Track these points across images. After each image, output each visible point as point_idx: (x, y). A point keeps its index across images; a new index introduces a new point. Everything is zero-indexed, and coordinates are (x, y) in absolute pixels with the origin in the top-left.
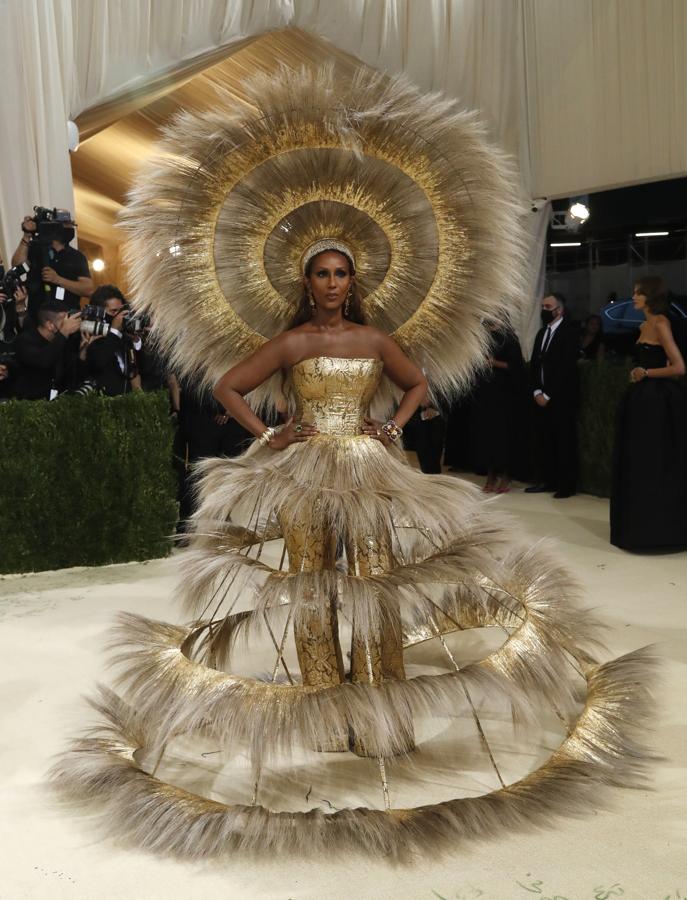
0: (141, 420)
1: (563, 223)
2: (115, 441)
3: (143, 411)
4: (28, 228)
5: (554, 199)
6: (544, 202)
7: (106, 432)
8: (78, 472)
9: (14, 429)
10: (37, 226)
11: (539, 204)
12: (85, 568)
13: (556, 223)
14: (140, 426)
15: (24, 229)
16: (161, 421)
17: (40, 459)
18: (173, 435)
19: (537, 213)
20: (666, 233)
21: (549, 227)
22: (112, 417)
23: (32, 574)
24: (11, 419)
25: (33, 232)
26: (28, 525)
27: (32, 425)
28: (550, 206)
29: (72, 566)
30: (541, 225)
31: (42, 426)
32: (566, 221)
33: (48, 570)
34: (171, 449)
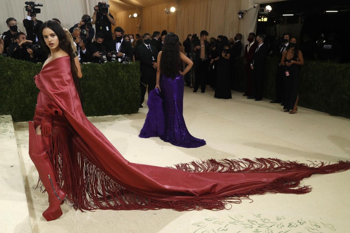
0: (131, 70)
1: (263, 12)
2: (122, 77)
3: (131, 68)
4: (96, 9)
5: (260, 4)
6: (257, 5)
7: (120, 74)
8: (111, 86)
9: (92, 71)
10: (99, 8)
11: (256, 5)
12: (112, 116)
13: (261, 12)
14: (130, 72)
15: (95, 10)
16: (137, 71)
17: (100, 81)
18: (140, 76)
19: (255, 8)
20: (293, 15)
21: (259, 13)
22: (122, 69)
23: (96, 117)
24: (91, 68)
25: (97, 10)
26: (96, 101)
27: (98, 71)
28: (259, 6)
29: (108, 115)
30: (256, 12)
31: (100, 71)
32: (264, 11)
33: (101, 116)
34: (139, 80)
